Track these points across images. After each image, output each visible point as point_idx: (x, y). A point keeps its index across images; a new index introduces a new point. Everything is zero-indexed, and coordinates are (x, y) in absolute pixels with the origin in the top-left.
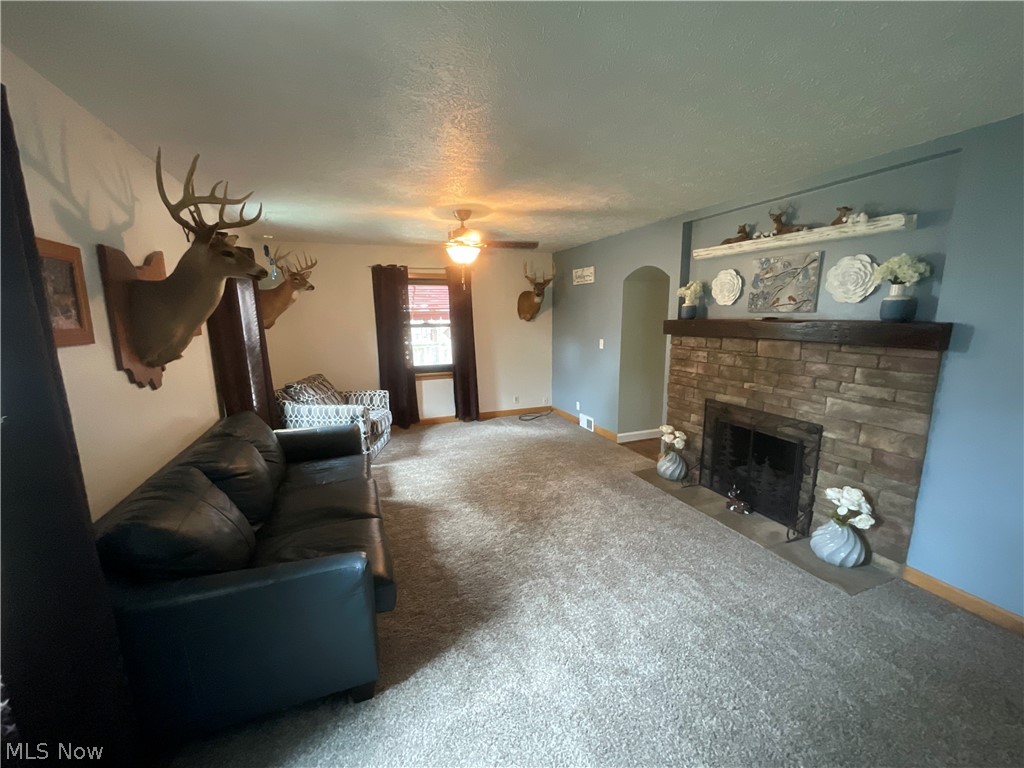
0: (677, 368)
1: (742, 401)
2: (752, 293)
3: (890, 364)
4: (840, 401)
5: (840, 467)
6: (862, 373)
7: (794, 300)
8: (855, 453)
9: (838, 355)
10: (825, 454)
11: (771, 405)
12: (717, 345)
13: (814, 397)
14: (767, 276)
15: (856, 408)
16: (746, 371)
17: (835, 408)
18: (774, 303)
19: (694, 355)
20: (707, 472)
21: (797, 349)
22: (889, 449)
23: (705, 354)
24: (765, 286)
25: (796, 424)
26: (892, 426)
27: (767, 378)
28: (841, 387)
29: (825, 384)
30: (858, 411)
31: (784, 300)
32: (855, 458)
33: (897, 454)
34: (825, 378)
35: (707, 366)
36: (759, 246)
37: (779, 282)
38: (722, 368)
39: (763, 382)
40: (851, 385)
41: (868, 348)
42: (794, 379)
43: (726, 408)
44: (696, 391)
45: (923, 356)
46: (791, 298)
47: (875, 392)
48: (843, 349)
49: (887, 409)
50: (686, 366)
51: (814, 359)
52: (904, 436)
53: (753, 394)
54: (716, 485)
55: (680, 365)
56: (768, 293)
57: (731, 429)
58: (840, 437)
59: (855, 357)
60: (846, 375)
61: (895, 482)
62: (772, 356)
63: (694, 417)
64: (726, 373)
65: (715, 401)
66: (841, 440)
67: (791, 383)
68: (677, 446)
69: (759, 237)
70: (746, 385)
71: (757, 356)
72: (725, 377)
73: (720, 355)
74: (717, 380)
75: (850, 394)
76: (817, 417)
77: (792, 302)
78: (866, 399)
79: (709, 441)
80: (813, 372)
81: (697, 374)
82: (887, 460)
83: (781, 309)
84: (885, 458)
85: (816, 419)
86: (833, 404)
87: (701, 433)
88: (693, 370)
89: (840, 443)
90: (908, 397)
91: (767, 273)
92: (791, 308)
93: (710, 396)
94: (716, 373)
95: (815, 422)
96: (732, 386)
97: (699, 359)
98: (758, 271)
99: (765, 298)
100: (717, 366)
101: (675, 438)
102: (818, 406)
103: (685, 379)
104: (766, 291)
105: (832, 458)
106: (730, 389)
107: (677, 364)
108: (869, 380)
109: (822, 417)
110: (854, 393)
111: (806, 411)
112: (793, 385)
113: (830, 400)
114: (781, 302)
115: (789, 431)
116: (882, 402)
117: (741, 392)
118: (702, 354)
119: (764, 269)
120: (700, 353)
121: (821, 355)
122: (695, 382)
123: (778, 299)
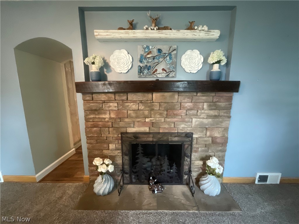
0: (92, 116)
1: (147, 129)
2: (140, 66)
3: (217, 100)
4: (199, 119)
5: (200, 149)
6: (207, 105)
7: (165, 71)
8: (206, 141)
9: (197, 97)
10: (195, 146)
11: (164, 128)
12: (124, 98)
13: (187, 119)
14: (149, 56)
15: (205, 121)
16: (147, 112)
17: (197, 123)
18: (154, 72)
19: (105, 107)
20: (127, 175)
21: (176, 97)
22: (218, 136)
23: (116, 105)
24: (148, 62)
25: (178, 135)
26: (219, 126)
27: (161, 114)
28: (198, 113)
29: (192, 112)
30: (207, 122)
31: (160, 70)
32: (206, 143)
33: (222, 137)
34: (191, 109)
35: (118, 112)
36: (147, 35)
37: (156, 61)
38: (129, 112)
39: (158, 116)
40: (203, 111)
41: (209, 93)
42: (175, 112)
43: (136, 135)
44: (110, 129)
45: (229, 95)
46: (163, 70)
47: (212, 113)
48: (199, 94)
49: (217, 119)
50: (99, 114)
51: (186, 101)
52: (223, 129)
53: (153, 124)
54: (134, 180)
55: (94, 114)
56: (150, 66)
57: (142, 147)
58: (200, 136)
59: (204, 98)
60: (201, 107)
61: (220, 148)
62: (163, 101)
63: (112, 146)
64: (133, 115)
65: (127, 133)
66: (200, 137)
67: (174, 115)
68: (110, 171)
69: (147, 29)
70: (147, 120)
71: (153, 102)
72: (132, 117)
73: (127, 104)
74: (126, 120)
75: (203, 116)
76: (189, 129)
77: (164, 72)
78: (209, 117)
79: (127, 158)
80: (186, 107)
81: (110, 118)
82: (218, 141)
83: (158, 76)
84: (217, 140)
85: (188, 130)
86: (196, 121)
87: (120, 154)
88: (107, 116)
89: (199, 138)
90: (224, 113)
91: (148, 54)
92: (164, 75)
93: (123, 130)
94: (126, 116)
95: (188, 131)
96: (138, 122)
97: (110, 108)
98: (142, 53)
99: (148, 69)
100: (126, 111)
101: (107, 165)
102: (189, 124)
103: (100, 123)
104: (148, 65)
105: (197, 146)
106: (136, 123)
107: (91, 114)
108: (210, 108)
109: (191, 128)
110: (205, 115)
111: (183, 127)
112: (176, 115)
113: (194, 120)
114: (158, 72)
115: (176, 139)
116: (215, 117)
117: (144, 124)
118: (113, 105)
119: (146, 52)
120: (111, 104)
121: (188, 98)
122: (110, 124)
123: (156, 70)
